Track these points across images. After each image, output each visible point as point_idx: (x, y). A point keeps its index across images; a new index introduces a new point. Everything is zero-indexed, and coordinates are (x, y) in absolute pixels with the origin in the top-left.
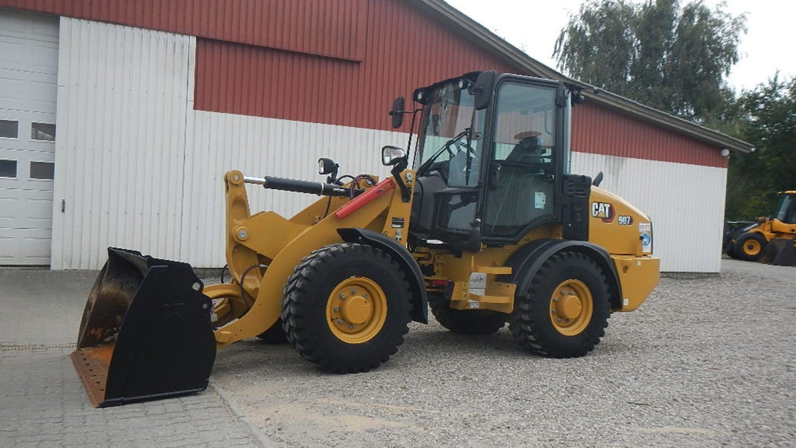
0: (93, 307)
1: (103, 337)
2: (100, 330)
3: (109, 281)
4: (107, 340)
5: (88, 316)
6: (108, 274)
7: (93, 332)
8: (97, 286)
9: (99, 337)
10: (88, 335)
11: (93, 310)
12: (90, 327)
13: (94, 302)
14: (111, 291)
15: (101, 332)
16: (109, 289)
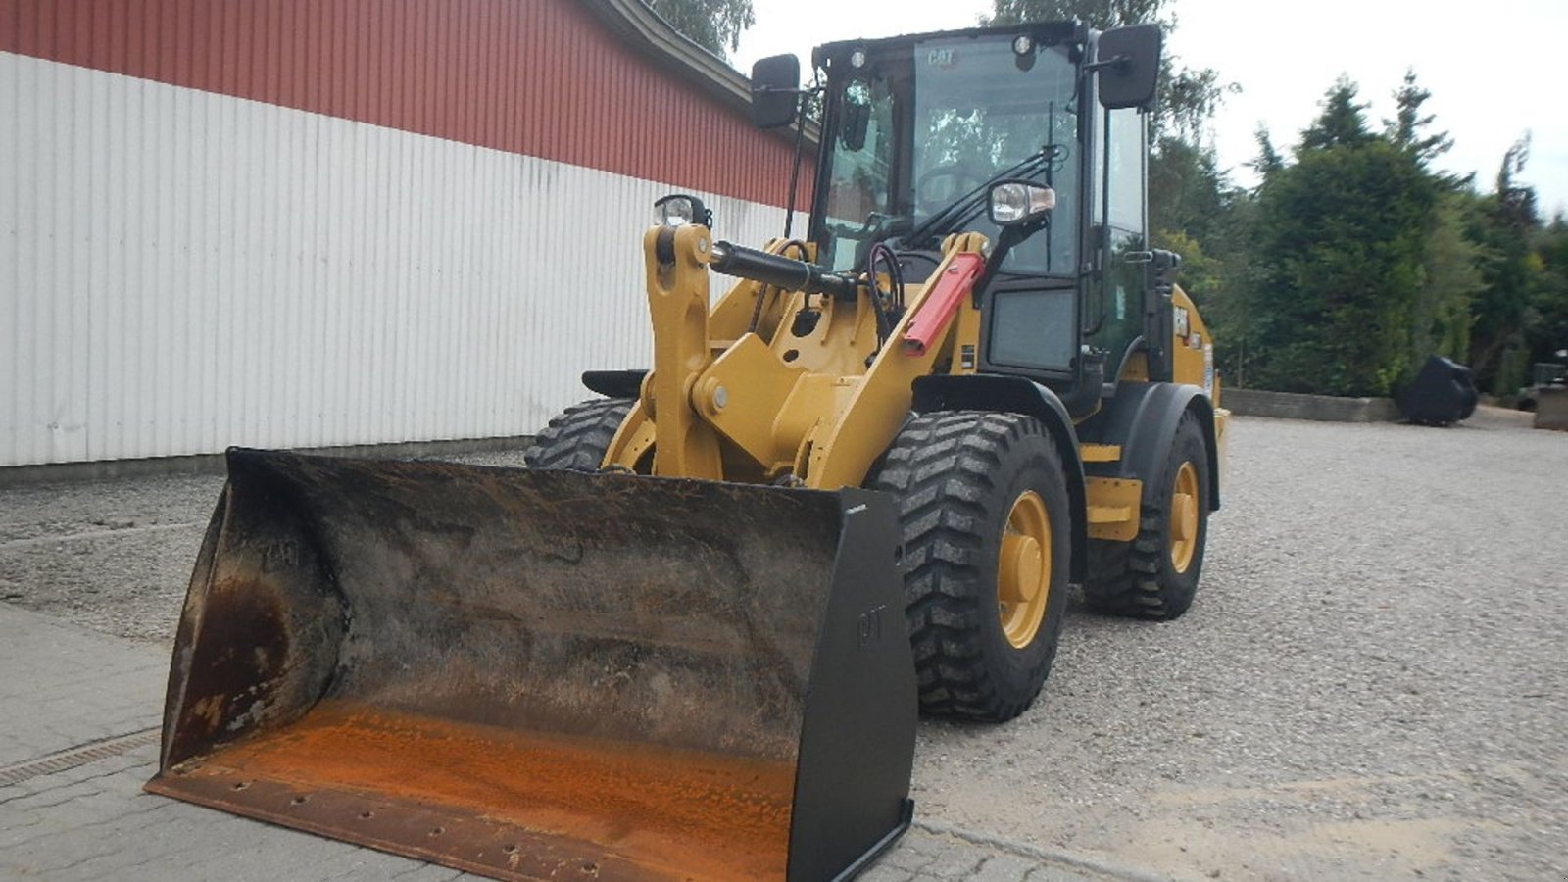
0: (196, 634)
1: (227, 719)
2: (218, 699)
3: (232, 548)
4: (235, 726)
5: (186, 665)
6: (231, 529)
7: (200, 708)
8: (203, 569)
9: (215, 722)
10: (189, 720)
11: (198, 644)
12: (192, 697)
13: (197, 618)
14: (241, 579)
15: (220, 708)
16: (234, 574)
